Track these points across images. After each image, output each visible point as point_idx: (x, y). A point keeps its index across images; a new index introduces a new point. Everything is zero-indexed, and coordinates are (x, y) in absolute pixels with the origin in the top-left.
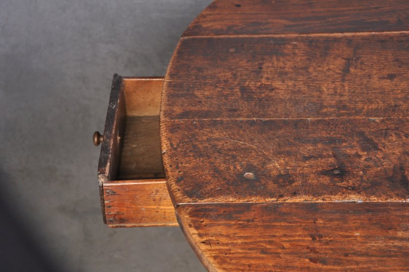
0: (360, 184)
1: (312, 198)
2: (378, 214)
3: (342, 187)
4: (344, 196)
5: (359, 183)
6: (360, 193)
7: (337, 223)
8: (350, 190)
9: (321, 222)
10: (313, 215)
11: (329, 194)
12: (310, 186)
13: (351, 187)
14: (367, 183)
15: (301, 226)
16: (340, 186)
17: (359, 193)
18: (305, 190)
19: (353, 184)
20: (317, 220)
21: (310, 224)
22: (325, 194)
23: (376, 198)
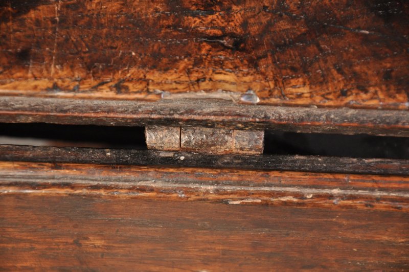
0: (269, 24)
1: (82, 81)
2: (288, 235)
3: (202, 35)
4: (195, 76)
5: (264, 20)
6: (256, 66)
7: (150, 247)
8: (225, 48)
9: (99, 242)
10: (75, 226)
11: (144, 66)
12: (89, 25)
13: (232, 35)
14: (293, 20)
15: (32, 249)
16: (195, 33)
17: (253, 64)
18: (67, 40)
19: (245, 24)
20: (87, 239)
21: (61, 247)
22: (132, 62)
23: (305, 90)
